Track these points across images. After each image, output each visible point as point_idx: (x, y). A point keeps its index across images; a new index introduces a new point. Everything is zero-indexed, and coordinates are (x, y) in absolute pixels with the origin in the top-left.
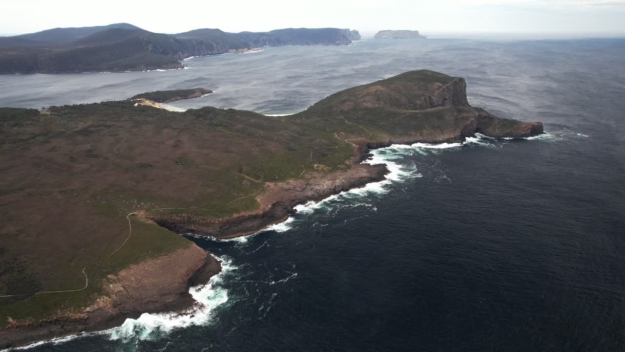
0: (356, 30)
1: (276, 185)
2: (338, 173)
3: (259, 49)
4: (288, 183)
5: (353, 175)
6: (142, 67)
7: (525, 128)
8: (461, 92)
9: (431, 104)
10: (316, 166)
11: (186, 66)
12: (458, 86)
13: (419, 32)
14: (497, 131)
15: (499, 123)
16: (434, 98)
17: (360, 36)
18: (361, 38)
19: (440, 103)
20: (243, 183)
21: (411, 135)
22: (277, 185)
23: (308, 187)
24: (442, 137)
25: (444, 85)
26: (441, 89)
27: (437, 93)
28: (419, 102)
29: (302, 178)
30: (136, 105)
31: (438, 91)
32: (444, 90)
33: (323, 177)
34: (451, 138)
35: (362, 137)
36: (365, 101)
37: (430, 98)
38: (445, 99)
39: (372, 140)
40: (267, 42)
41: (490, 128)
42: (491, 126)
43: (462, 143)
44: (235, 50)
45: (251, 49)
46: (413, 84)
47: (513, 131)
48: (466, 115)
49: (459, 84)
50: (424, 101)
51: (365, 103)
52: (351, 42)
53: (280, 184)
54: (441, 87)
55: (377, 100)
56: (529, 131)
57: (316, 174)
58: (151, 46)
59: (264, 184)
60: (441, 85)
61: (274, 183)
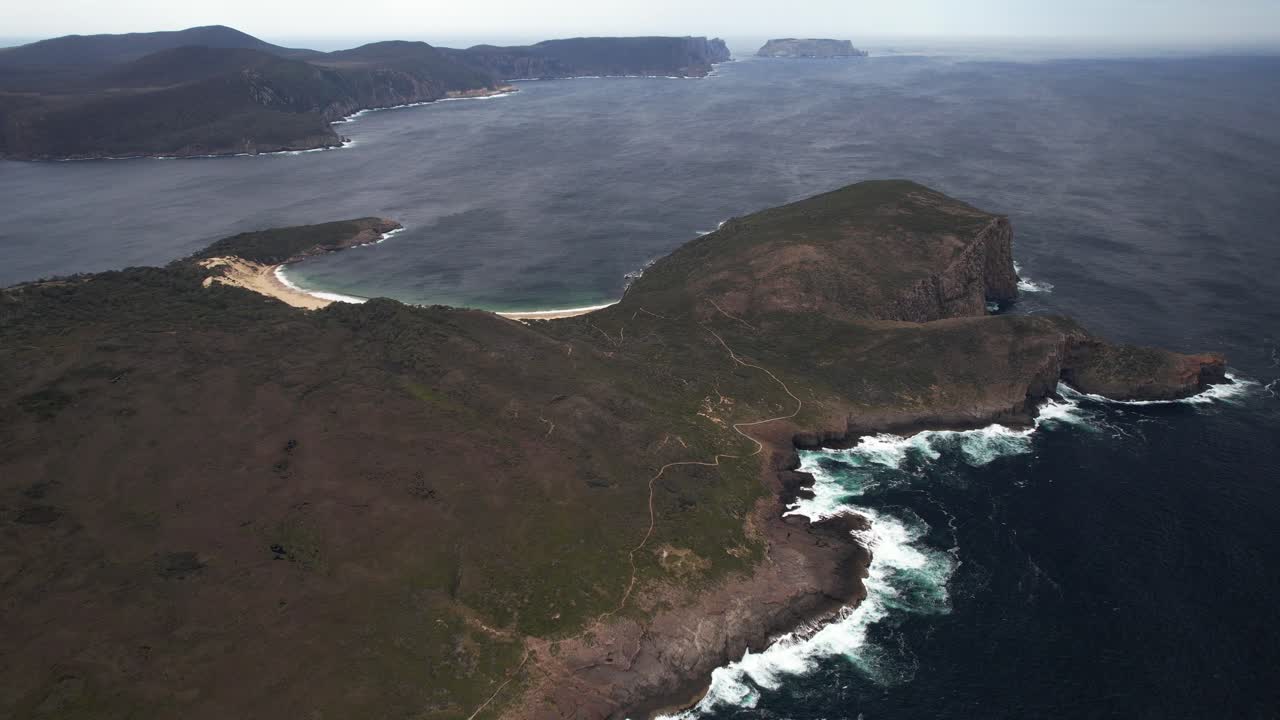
0: (721, 38)
1: (554, 649)
2: (732, 581)
3: (513, 87)
4: (590, 637)
5: (771, 589)
6: (247, 146)
7: (1184, 373)
8: (1002, 251)
9: (938, 295)
10: (665, 554)
11: (349, 141)
12: (995, 238)
13: (853, 44)
14: (1113, 381)
15: (1117, 359)
16: (946, 282)
17: (727, 52)
18: (731, 57)
19: (960, 290)
20: (459, 649)
21: (900, 403)
22: (558, 648)
23: (648, 646)
24: (980, 406)
25: (968, 243)
26: (963, 257)
27: (951, 266)
28: (909, 295)
29: (630, 610)
30: (208, 281)
31: (955, 263)
32: (968, 257)
33: (690, 602)
34: (1005, 411)
35: (778, 415)
36: (774, 293)
37: (936, 282)
38: (971, 280)
39: (803, 425)
40: (531, 70)
41: (1094, 369)
42: (1095, 365)
43: (1032, 424)
44: (459, 92)
45: (495, 90)
46: (889, 238)
47: (1155, 383)
48: (1036, 342)
49: (997, 234)
50: (921, 291)
51: (774, 299)
52: (711, 69)
53: (568, 643)
54: (960, 250)
55: (807, 291)
56: (1195, 381)
57: (670, 593)
58: (270, 91)
59: (521, 647)
60: (961, 244)
61: (549, 643)
